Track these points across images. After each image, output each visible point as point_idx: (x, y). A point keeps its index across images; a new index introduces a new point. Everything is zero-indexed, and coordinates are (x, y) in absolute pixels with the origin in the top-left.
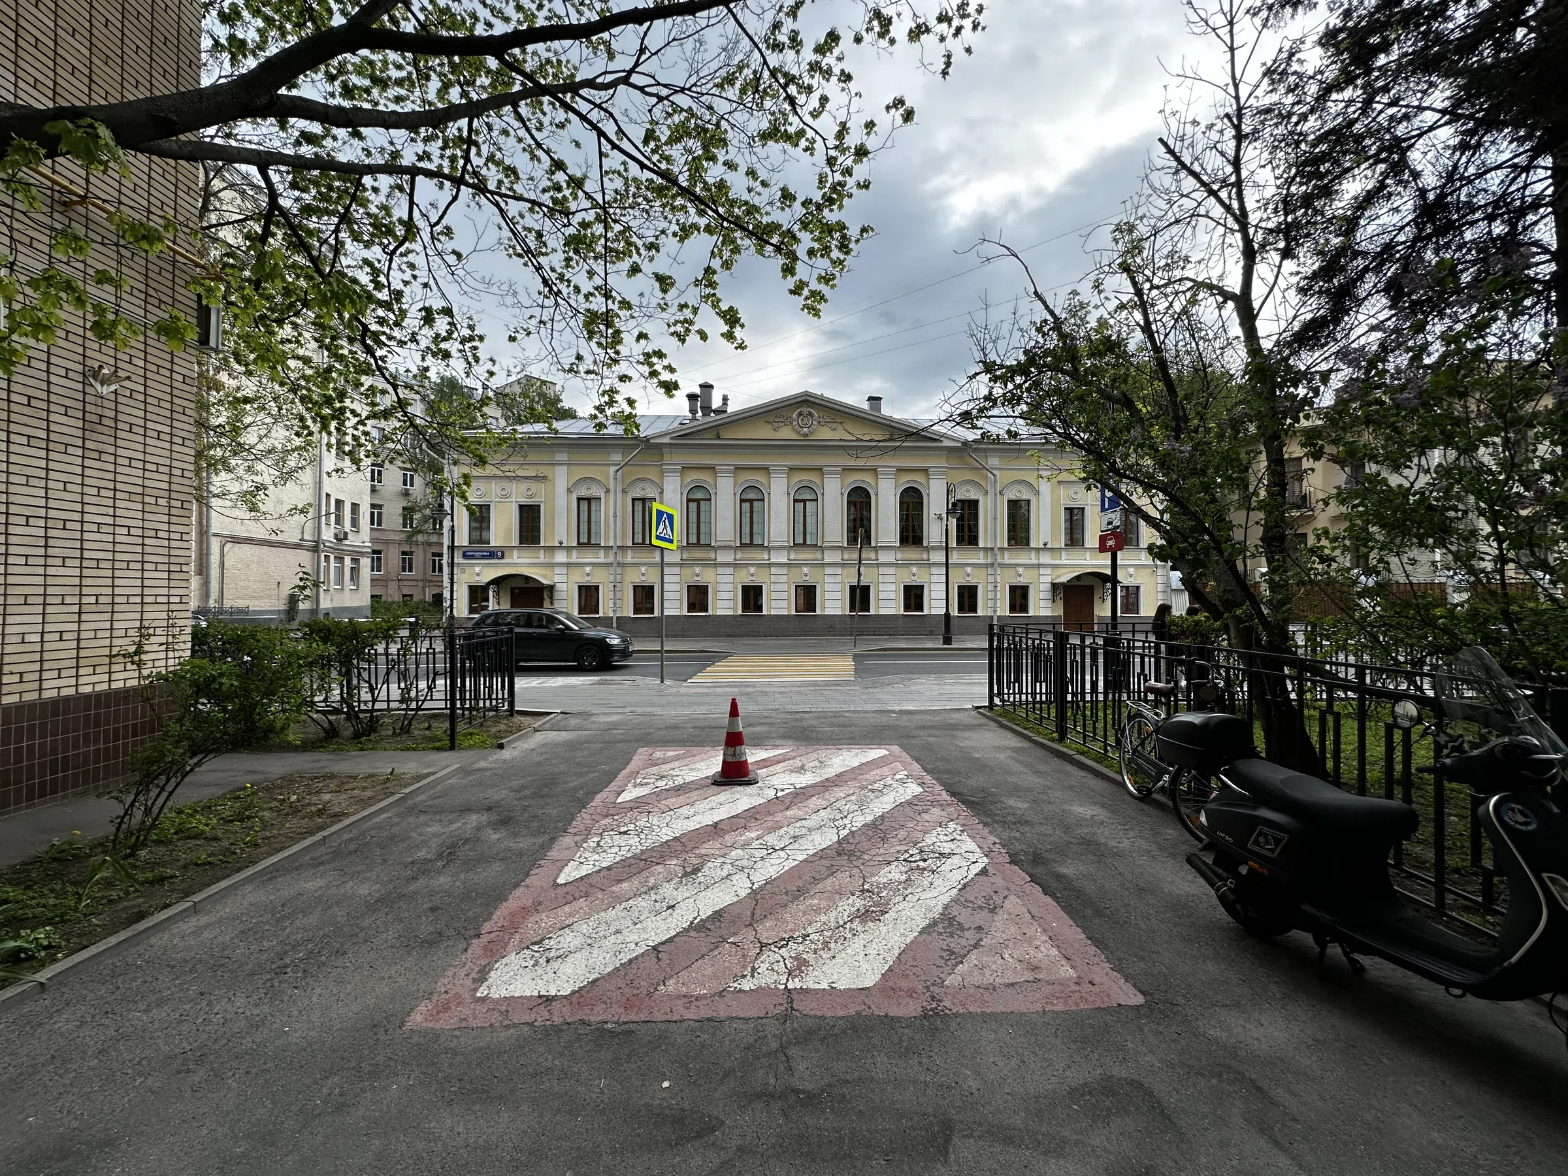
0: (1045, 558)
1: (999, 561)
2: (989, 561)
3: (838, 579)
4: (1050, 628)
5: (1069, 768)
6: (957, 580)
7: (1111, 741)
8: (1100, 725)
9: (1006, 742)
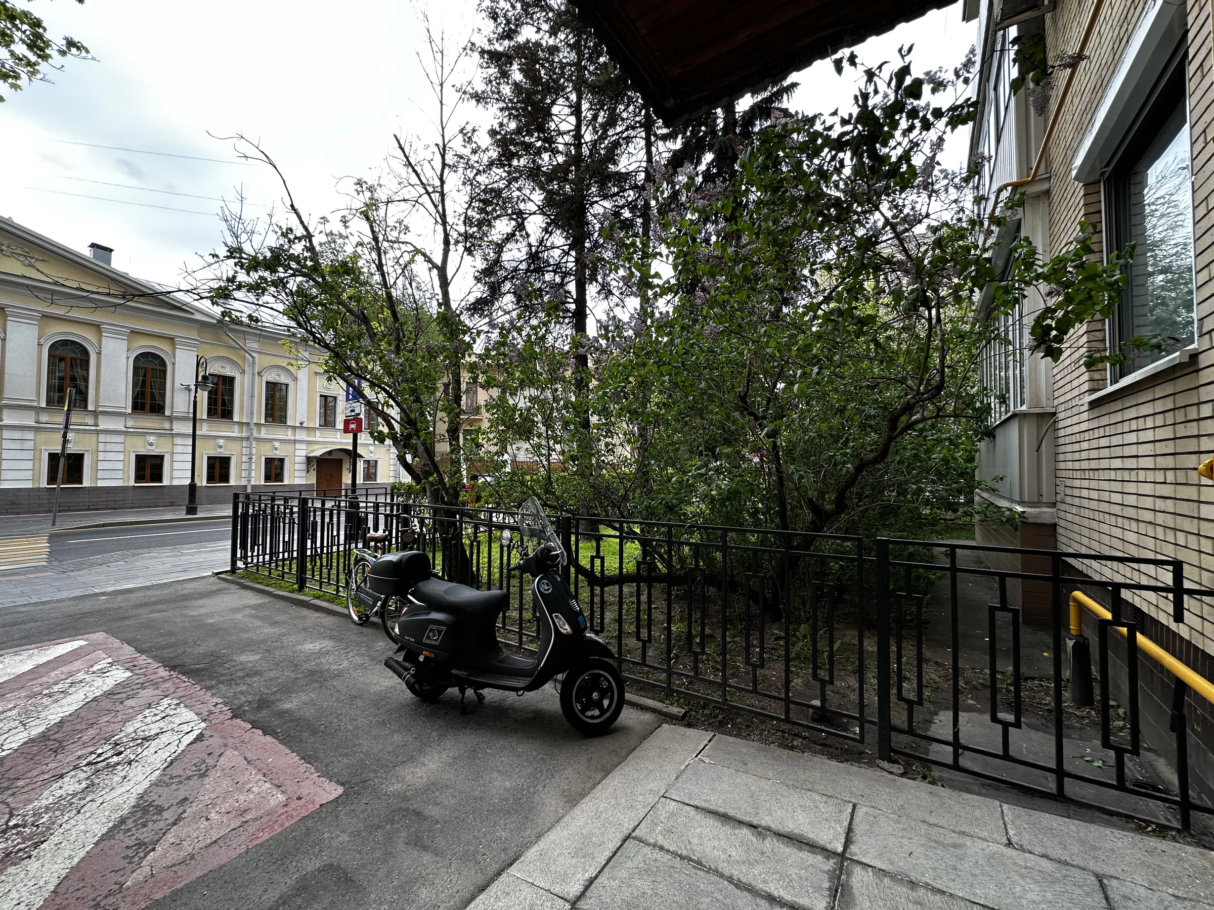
0: (301, 435)
1: (255, 435)
2: (244, 435)
3: (30, 445)
4: (297, 495)
5: (305, 612)
6: (205, 451)
7: (342, 583)
8: (334, 571)
9: (246, 602)
